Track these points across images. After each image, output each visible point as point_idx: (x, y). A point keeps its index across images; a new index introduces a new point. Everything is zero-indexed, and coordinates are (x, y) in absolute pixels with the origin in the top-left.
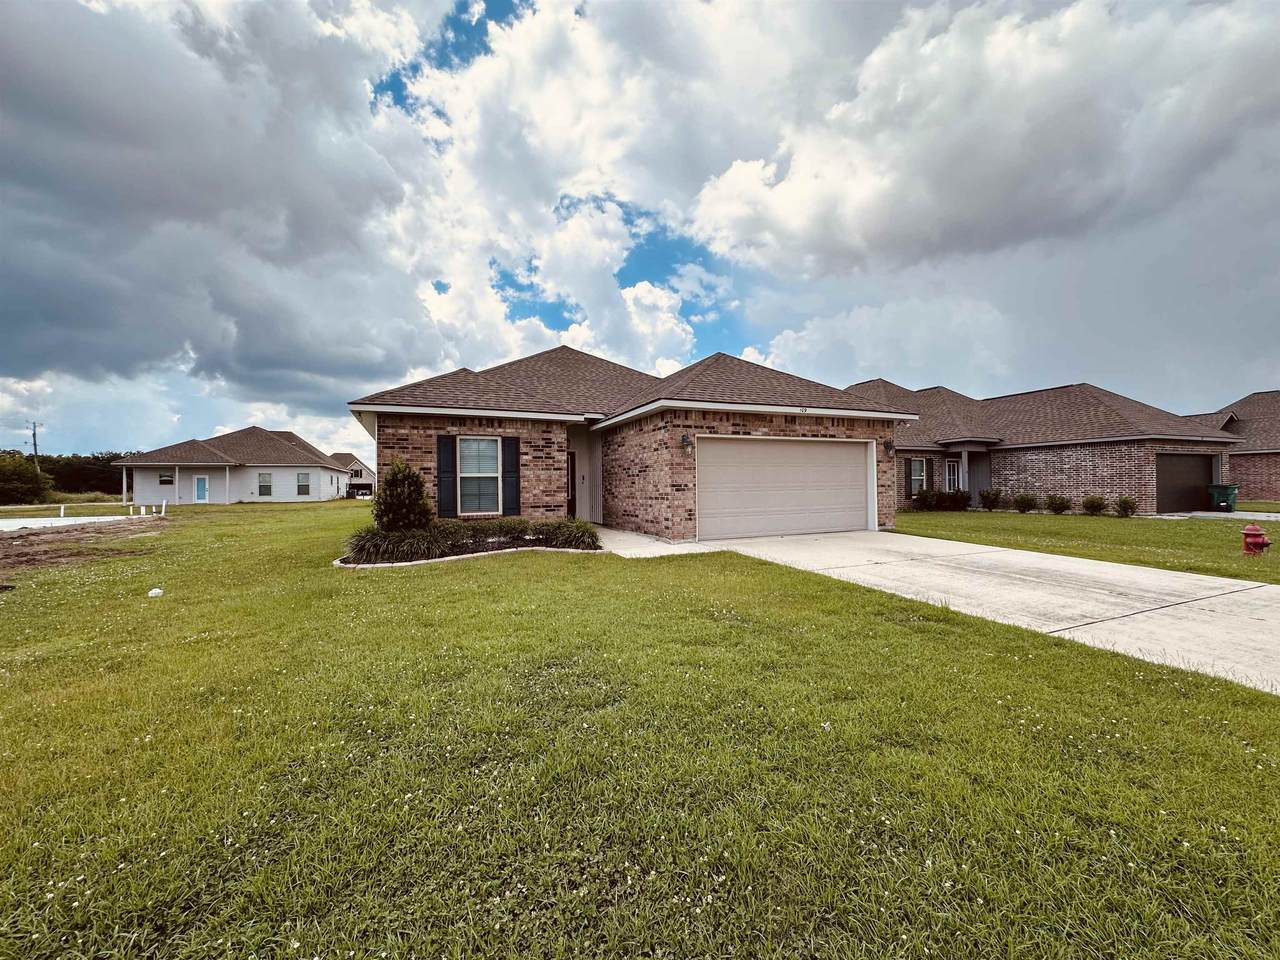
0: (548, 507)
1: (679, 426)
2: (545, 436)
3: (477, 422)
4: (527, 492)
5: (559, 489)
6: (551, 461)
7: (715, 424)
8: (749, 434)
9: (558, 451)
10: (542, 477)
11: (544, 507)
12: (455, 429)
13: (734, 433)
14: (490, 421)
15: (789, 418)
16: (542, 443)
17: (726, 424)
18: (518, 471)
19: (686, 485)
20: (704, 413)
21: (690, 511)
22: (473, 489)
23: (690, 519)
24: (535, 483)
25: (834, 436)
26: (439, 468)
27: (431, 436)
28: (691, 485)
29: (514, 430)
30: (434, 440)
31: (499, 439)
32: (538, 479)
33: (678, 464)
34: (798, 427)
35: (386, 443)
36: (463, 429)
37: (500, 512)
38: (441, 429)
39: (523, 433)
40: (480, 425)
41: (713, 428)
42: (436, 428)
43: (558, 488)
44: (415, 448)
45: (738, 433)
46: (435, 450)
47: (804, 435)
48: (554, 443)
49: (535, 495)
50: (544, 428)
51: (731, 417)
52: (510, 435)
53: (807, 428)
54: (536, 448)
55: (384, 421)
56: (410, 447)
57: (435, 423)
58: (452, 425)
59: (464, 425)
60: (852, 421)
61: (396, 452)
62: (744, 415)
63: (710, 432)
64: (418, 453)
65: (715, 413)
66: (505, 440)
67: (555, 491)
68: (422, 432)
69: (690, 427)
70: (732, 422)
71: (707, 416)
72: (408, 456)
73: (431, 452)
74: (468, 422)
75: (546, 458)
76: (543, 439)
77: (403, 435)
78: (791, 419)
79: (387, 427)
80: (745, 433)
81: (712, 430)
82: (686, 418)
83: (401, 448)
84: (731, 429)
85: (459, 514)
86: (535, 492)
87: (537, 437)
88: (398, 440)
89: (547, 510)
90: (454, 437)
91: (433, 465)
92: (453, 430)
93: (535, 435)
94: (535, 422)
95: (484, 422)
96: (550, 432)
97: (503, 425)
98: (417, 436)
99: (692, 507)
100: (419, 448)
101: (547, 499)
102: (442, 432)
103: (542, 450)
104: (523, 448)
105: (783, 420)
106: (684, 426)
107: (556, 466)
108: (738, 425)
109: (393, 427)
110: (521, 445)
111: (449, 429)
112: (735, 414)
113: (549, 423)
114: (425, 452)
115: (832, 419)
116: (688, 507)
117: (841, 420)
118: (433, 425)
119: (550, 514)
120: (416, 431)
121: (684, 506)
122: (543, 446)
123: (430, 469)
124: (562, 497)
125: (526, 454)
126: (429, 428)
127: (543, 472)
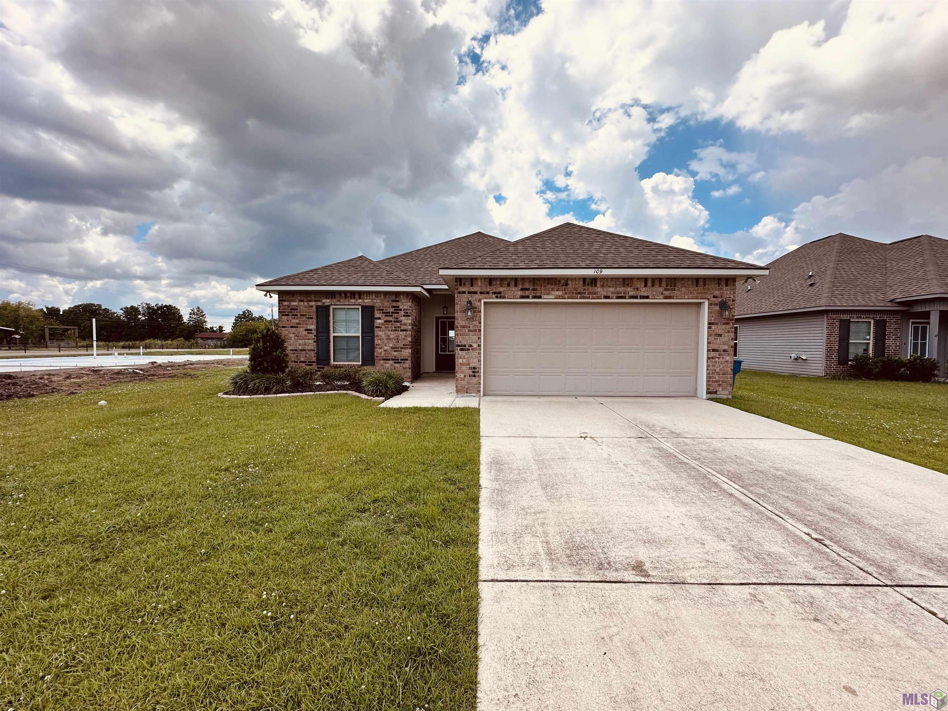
0: (396, 360)
1: (464, 293)
2: (395, 304)
3: (343, 295)
4: (380, 348)
5: (405, 347)
6: (398, 324)
7: (501, 289)
8: (540, 297)
9: (404, 316)
10: (391, 336)
11: (393, 360)
12: (328, 301)
13: (522, 297)
14: (353, 294)
15: (587, 281)
16: (392, 310)
17: (514, 289)
18: (373, 332)
19: (471, 346)
20: (491, 280)
21: (474, 368)
22: (343, 345)
23: (474, 376)
24: (385, 341)
25: (647, 297)
26: (317, 330)
27: (312, 306)
28: (475, 346)
29: (370, 301)
30: (314, 308)
31: (360, 307)
32: (389, 338)
33: (463, 327)
34: (599, 289)
35: (284, 312)
36: (334, 301)
37: (360, 363)
38: (319, 301)
39: (377, 302)
40: (346, 297)
41: (500, 293)
42: (315, 301)
43: (404, 345)
44: (302, 315)
45: (528, 297)
46: (314, 317)
47: (606, 297)
48: (401, 310)
49: (386, 351)
50: (394, 298)
51: (519, 282)
52: (368, 304)
53: (612, 289)
54: (387, 314)
55: (282, 297)
56: (299, 314)
57: (315, 297)
58: (326, 298)
59: (335, 298)
60: (673, 281)
61: (290, 318)
62: (534, 280)
63: (497, 297)
64: (304, 318)
65: (502, 279)
66: (363, 308)
67: (401, 348)
68: (306, 304)
69: (475, 293)
70: (521, 287)
71: (494, 283)
72: (297, 321)
73: (312, 318)
74: (337, 296)
75: (395, 321)
76: (393, 307)
77: (294, 306)
78: (593, 281)
79: (284, 301)
80: (534, 297)
81: (498, 295)
82: (472, 285)
83: (293, 315)
84: (519, 293)
85: (332, 362)
86: (386, 348)
87: (388, 306)
88: (291, 309)
89: (395, 363)
90: (328, 307)
91: (313, 327)
92: (327, 302)
93: (386, 304)
94: (386, 293)
95: (348, 295)
96: (398, 301)
97: (362, 297)
98: (303, 306)
99: (477, 365)
100: (305, 315)
101: (395, 353)
102: (319, 304)
103: (392, 316)
104: (377, 315)
105: (581, 283)
106: (469, 293)
107: (403, 327)
108: (528, 289)
109: (288, 301)
110: (376, 312)
111: (324, 301)
112: (524, 279)
113: (397, 294)
114: (309, 318)
115: (645, 280)
116: (472, 365)
117: (657, 280)
118: (313, 298)
119: (397, 365)
120: (302, 303)
121: (469, 364)
122: (392, 313)
123: (311, 330)
124: (407, 352)
125: (379, 319)
126: (311, 301)
127: (392, 333)
